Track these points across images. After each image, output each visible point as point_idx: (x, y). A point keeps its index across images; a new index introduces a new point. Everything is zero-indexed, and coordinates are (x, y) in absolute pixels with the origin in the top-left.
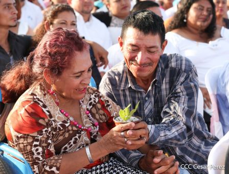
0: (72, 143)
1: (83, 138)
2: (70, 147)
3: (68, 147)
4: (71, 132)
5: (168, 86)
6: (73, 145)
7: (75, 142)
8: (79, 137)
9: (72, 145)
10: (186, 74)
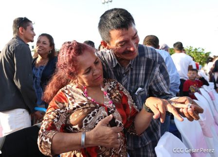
0: (91, 116)
1: (101, 111)
2: (90, 119)
3: (88, 119)
4: (89, 108)
5: (144, 72)
6: (93, 118)
7: (93, 115)
8: (98, 111)
9: (91, 118)
10: (159, 65)
